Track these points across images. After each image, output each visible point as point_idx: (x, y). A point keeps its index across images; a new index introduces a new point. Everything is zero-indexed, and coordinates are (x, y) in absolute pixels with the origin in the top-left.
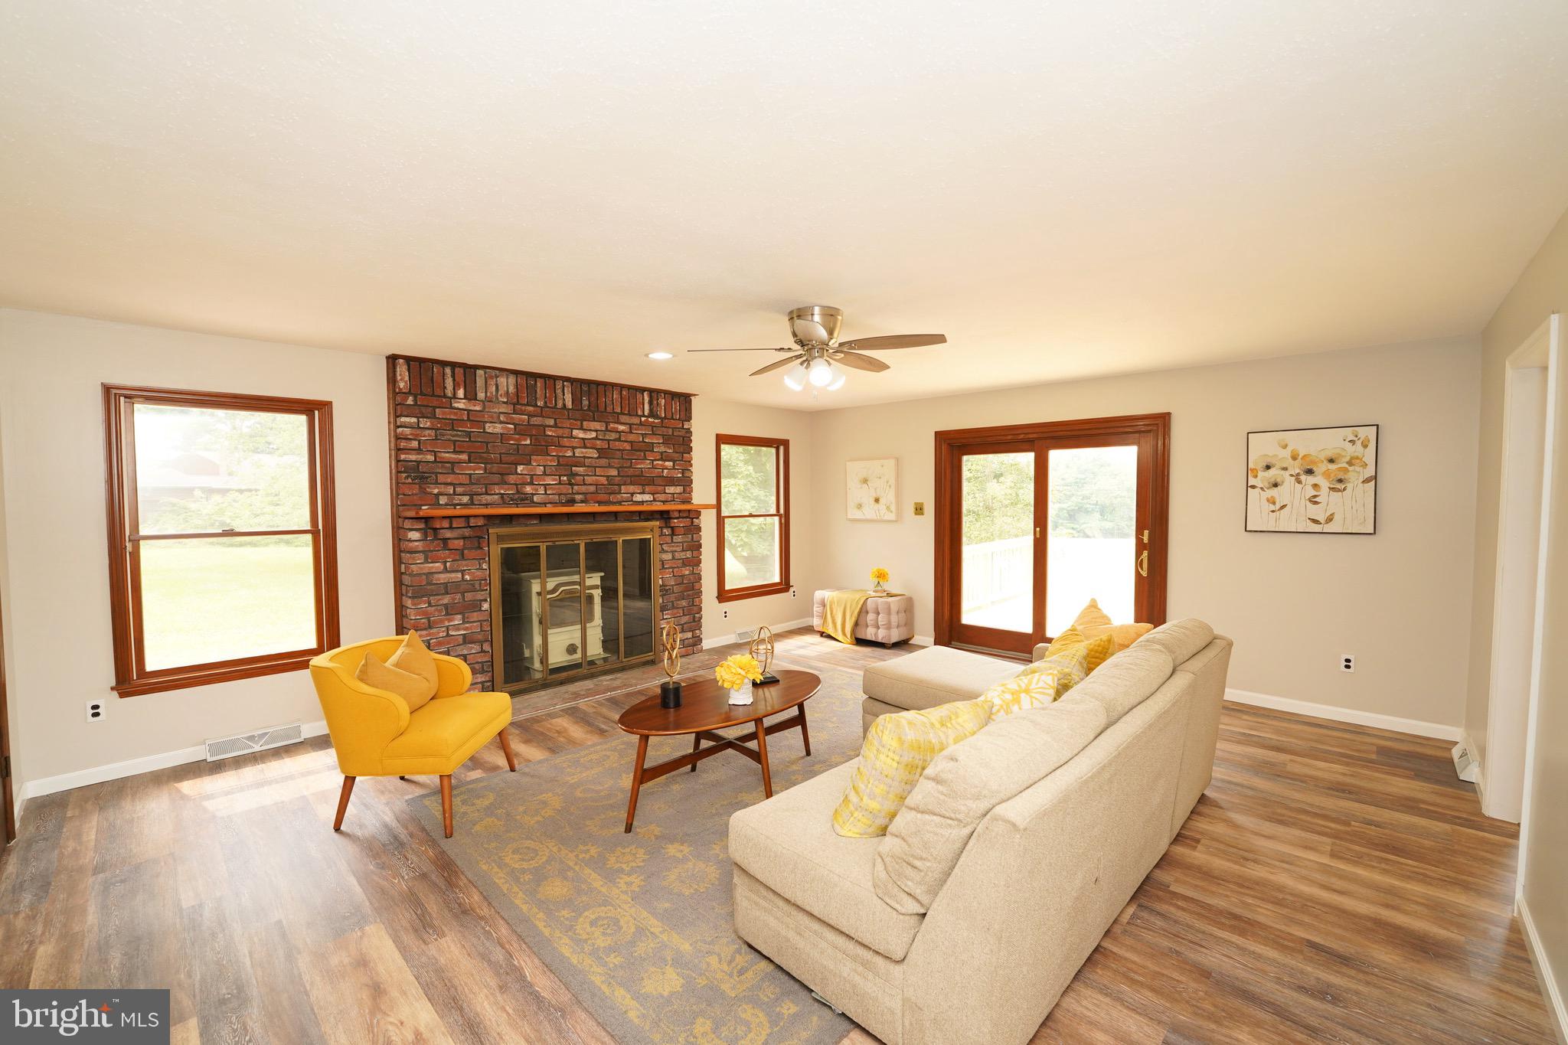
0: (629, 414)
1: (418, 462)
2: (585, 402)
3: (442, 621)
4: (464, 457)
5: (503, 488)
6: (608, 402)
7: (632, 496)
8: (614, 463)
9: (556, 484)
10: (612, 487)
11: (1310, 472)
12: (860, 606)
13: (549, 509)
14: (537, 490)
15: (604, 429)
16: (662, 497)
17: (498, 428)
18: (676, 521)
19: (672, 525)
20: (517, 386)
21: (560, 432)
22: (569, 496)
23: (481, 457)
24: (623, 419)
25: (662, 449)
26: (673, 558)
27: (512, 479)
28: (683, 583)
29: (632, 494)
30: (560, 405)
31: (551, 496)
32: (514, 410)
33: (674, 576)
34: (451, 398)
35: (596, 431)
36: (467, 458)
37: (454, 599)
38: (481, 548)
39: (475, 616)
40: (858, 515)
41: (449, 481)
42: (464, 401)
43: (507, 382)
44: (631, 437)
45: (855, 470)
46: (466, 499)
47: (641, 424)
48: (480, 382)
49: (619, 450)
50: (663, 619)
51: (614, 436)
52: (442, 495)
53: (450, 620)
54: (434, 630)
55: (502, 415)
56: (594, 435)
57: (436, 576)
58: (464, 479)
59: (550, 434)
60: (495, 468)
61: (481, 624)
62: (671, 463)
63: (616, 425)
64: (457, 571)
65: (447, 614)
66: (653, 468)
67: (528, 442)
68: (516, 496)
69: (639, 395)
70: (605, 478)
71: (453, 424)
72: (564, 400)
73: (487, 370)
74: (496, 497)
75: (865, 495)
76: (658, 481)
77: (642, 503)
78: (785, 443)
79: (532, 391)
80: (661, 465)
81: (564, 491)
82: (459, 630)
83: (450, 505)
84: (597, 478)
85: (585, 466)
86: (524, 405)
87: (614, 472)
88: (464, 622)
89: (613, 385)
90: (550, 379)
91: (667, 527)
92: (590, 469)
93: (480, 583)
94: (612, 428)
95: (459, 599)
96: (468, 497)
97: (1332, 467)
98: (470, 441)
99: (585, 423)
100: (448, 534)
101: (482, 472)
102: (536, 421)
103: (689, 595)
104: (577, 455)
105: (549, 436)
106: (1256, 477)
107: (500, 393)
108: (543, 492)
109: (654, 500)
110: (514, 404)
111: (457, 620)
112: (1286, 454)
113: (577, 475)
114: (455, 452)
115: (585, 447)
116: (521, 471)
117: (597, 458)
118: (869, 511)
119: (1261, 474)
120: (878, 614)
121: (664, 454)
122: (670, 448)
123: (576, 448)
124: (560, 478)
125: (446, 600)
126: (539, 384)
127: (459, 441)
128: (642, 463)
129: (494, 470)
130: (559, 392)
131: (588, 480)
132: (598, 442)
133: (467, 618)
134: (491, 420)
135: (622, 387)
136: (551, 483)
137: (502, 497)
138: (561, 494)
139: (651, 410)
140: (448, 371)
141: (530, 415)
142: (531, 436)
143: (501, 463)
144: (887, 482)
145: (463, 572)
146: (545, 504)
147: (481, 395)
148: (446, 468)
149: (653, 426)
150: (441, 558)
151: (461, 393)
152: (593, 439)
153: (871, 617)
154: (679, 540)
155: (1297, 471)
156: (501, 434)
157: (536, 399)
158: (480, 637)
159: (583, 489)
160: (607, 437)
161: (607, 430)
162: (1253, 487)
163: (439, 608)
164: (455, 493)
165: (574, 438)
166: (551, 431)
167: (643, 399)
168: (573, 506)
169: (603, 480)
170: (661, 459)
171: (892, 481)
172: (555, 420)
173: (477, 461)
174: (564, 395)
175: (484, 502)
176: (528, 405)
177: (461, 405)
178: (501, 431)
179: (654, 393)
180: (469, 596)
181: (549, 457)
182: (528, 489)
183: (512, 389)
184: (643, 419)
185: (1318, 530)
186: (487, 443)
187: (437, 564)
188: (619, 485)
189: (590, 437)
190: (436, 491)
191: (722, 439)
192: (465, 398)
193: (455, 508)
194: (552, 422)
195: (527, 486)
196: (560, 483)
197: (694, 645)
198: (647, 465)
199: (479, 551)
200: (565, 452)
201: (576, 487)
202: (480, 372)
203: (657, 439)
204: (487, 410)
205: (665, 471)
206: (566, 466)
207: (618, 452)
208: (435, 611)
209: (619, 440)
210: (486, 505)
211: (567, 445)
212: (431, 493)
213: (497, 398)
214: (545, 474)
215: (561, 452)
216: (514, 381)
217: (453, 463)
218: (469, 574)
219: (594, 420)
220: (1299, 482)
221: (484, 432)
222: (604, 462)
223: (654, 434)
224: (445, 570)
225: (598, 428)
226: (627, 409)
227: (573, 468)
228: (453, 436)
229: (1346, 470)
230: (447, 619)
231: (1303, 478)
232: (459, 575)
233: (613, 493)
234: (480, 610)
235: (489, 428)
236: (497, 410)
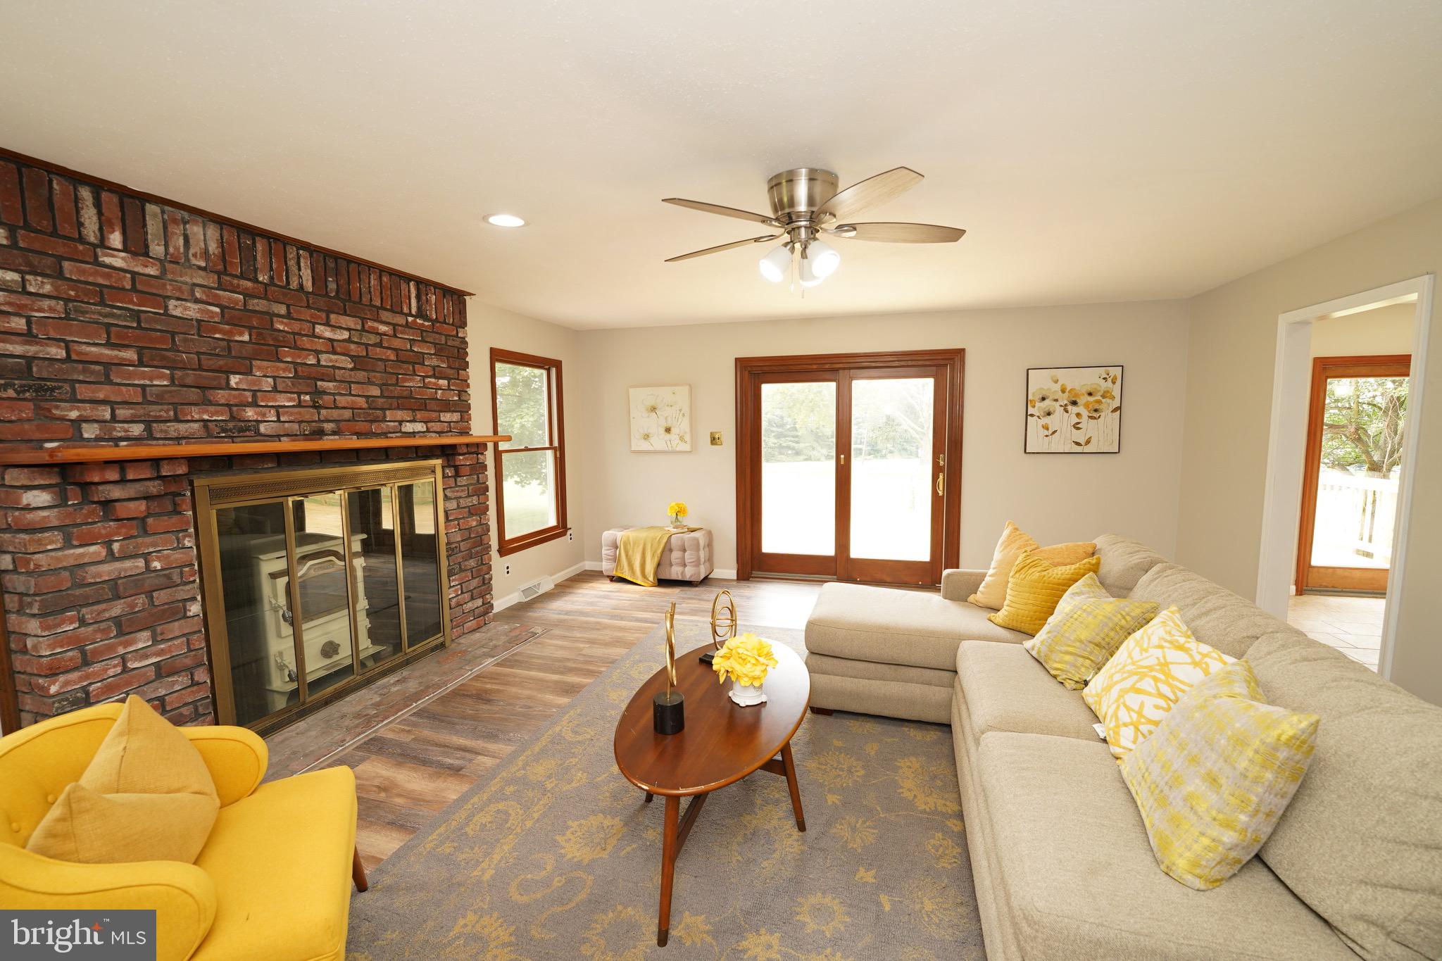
0: (391, 310)
1: (32, 360)
2: (332, 286)
3: (111, 648)
4: (131, 355)
5: (206, 412)
6: (363, 290)
7: (401, 425)
8: (374, 377)
9: (293, 406)
10: (373, 413)
11: (1074, 403)
12: (662, 545)
13: (286, 445)
14: (264, 415)
15: (359, 327)
16: (436, 426)
17: (192, 311)
18: (461, 458)
19: (457, 463)
20: (221, 243)
21: (296, 326)
22: (314, 424)
23: (164, 358)
24: (385, 315)
25: (435, 362)
26: (458, 507)
27: (221, 395)
28: (470, 538)
29: (401, 422)
30: (294, 284)
31: (286, 425)
32: (220, 283)
33: (460, 530)
34: (94, 246)
35: (349, 329)
36: (135, 357)
37: (132, 606)
38: (180, 513)
39: (176, 628)
40: (645, 446)
41: (101, 396)
42: (123, 254)
43: (205, 235)
44: (396, 343)
45: (640, 397)
46: (137, 429)
47: (407, 325)
48: (153, 225)
49: (381, 360)
50: (451, 587)
51: (373, 339)
52: (87, 421)
53: (127, 644)
55: (197, 289)
56: (346, 335)
57: (93, 569)
58: (135, 395)
59: (281, 328)
60: (191, 377)
61: (188, 640)
62: (445, 382)
63: (376, 325)
64: (135, 557)
65: (121, 633)
66: (423, 387)
67: (246, 338)
68: (231, 425)
69: (404, 286)
70: (364, 399)
71: (102, 295)
72: (300, 277)
73: (167, 208)
74: (196, 426)
75: (653, 424)
76: (432, 405)
77: (413, 434)
78: (558, 365)
79: (248, 256)
80: (435, 384)
81: (307, 417)
82: (147, 657)
83: (108, 440)
84: (353, 398)
85: (335, 381)
86: (236, 276)
87: (376, 391)
88: (155, 642)
89: (370, 266)
90: (278, 242)
91: (449, 466)
92: (343, 385)
93: (182, 573)
94: (370, 327)
95: (144, 604)
96: (142, 427)
97: (1091, 399)
98: (139, 327)
99: (332, 316)
100: (116, 492)
101: (165, 383)
102: (258, 304)
103: (477, 552)
104: (323, 363)
105: (280, 331)
106: (1034, 407)
107: (192, 251)
108: (275, 419)
109: (428, 431)
110: (219, 274)
111: (143, 640)
112: (1057, 387)
113: (324, 393)
114: (109, 344)
115: (335, 353)
116: (236, 383)
117: (351, 370)
118: (659, 442)
119: (1038, 404)
120: (685, 551)
121: (437, 369)
122: (444, 362)
123: (322, 352)
124: (299, 397)
125: (117, 609)
126: (259, 247)
127: (117, 325)
128: (410, 379)
129: (189, 381)
130: (292, 263)
131: (342, 401)
132: (353, 346)
133: (162, 634)
134: (177, 294)
135: (382, 270)
136: (287, 404)
137: (206, 427)
138: (302, 422)
139: (419, 308)
140: (87, 194)
141: (247, 295)
142: (250, 328)
143: (200, 368)
144: (680, 410)
145: (146, 557)
146: (278, 437)
147: (157, 249)
148: (92, 372)
149: (422, 330)
150: (100, 536)
151: (116, 239)
152: (344, 341)
153: (676, 555)
154: (464, 483)
155: (1066, 402)
156: (197, 320)
157: (256, 270)
158: (188, 662)
159: (335, 414)
160: (364, 340)
161: (363, 329)
162: (1032, 415)
163: (103, 626)
164: (114, 418)
165: (319, 338)
166: (282, 323)
167: (409, 291)
168: (321, 439)
169: (362, 402)
170: (434, 376)
171: (686, 409)
172: (288, 307)
173: (155, 363)
174: (300, 269)
175: (173, 434)
176: (242, 277)
177: (118, 261)
178: (198, 316)
179: (421, 283)
180: (161, 597)
181: (281, 365)
182: (250, 413)
183: (213, 247)
184: (410, 319)
185: (1080, 450)
186: (173, 334)
187: (93, 549)
188: (383, 410)
189: (340, 338)
190: (73, 415)
191: (497, 356)
192: (125, 250)
193: (117, 446)
194: (282, 310)
195: (248, 409)
196: (300, 405)
197: (486, 613)
198: (415, 383)
199: (175, 519)
200: (306, 357)
201: (323, 412)
202: (151, 208)
203: (428, 349)
204: (170, 276)
205: (440, 392)
206: (308, 379)
207: (380, 363)
208: (95, 631)
209: (380, 345)
210: (178, 440)
211: (308, 346)
212: (63, 419)
213: (188, 260)
214: (275, 389)
215: (299, 357)
216: (217, 235)
217: (108, 365)
218: (158, 559)
219: (345, 314)
220: (1067, 412)
221: (166, 314)
222: (361, 375)
223: (423, 341)
224: (111, 557)
225: (353, 326)
226: (389, 303)
227: (319, 383)
228: (106, 316)
229: (1099, 402)
230: (120, 644)
231: (1069, 408)
232: (141, 563)
233: (375, 421)
234: (185, 617)
235: (175, 308)
236: (187, 279)
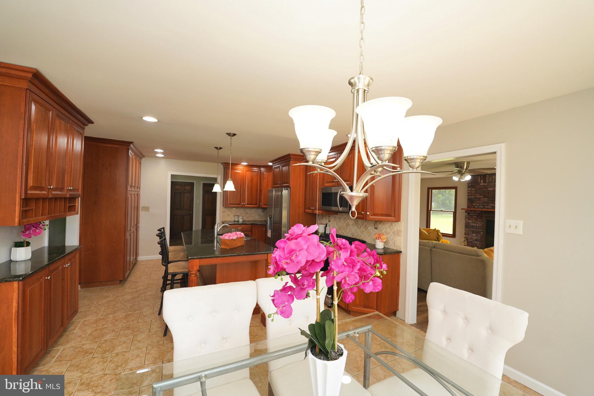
1: (471, 198)
34: (479, 183)
36: (483, 197)
41: (478, 202)
46: (482, 207)
48: (487, 178)
53: (473, 234)
54: (469, 236)
57: (470, 224)
58: (482, 202)
61: (480, 237)
64: (475, 223)
65: (472, 233)
74: (490, 207)
82: (474, 237)
88: (476, 236)
93: (481, 227)
95: (475, 230)
98: (484, 193)
100: (472, 214)
101: (486, 200)
111: (474, 235)
114: (480, 195)
125: (472, 229)
127: (481, 193)
140: (479, 177)
145: (477, 224)
147: (487, 181)
148: (477, 199)
151: (482, 181)
158: (480, 240)
164: (479, 205)
173: (485, 197)
180: (477, 230)
186: (488, 193)
187: (471, 221)
190: (475, 205)
192: (483, 182)
199: (480, 219)
202: (487, 175)
204: (489, 185)
210: (487, 208)
212: (474, 205)
213: (492, 181)
217: (479, 198)
224: (473, 223)
232: (476, 224)
234: (480, 233)
235: (489, 189)
236: (492, 184)
